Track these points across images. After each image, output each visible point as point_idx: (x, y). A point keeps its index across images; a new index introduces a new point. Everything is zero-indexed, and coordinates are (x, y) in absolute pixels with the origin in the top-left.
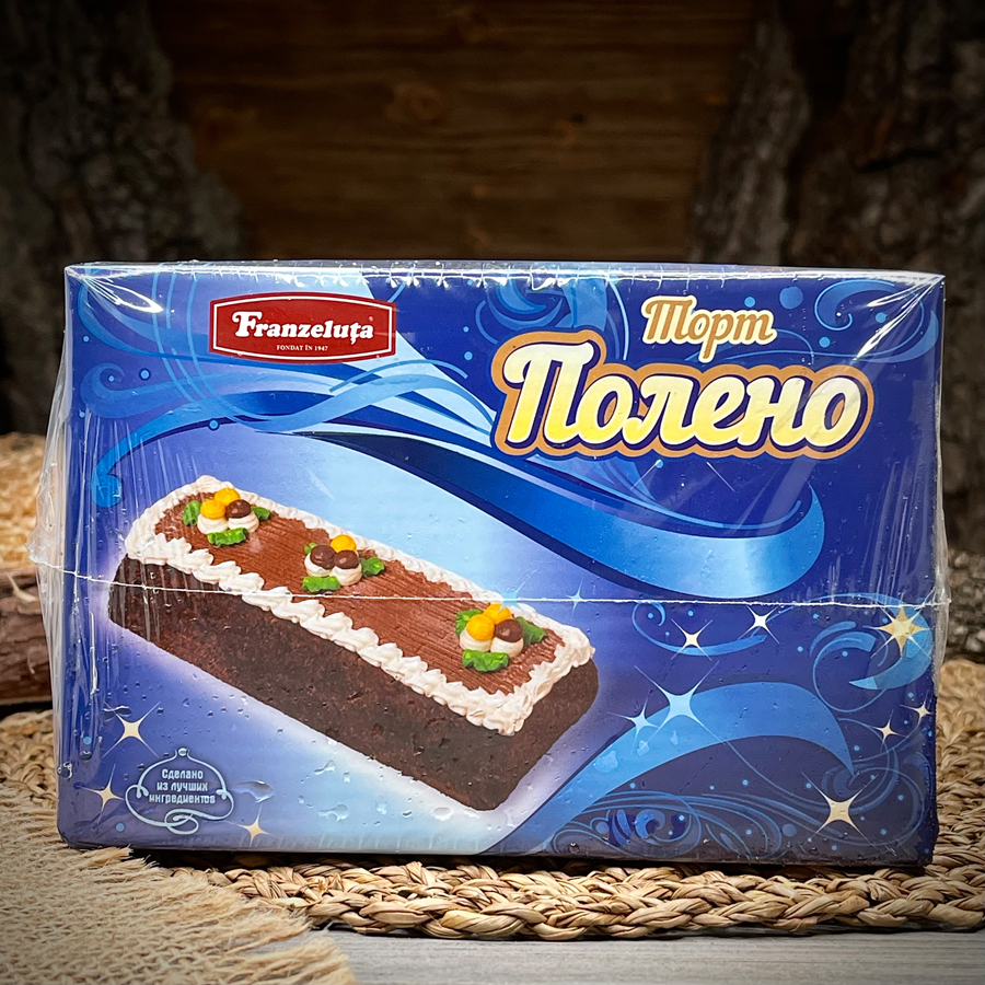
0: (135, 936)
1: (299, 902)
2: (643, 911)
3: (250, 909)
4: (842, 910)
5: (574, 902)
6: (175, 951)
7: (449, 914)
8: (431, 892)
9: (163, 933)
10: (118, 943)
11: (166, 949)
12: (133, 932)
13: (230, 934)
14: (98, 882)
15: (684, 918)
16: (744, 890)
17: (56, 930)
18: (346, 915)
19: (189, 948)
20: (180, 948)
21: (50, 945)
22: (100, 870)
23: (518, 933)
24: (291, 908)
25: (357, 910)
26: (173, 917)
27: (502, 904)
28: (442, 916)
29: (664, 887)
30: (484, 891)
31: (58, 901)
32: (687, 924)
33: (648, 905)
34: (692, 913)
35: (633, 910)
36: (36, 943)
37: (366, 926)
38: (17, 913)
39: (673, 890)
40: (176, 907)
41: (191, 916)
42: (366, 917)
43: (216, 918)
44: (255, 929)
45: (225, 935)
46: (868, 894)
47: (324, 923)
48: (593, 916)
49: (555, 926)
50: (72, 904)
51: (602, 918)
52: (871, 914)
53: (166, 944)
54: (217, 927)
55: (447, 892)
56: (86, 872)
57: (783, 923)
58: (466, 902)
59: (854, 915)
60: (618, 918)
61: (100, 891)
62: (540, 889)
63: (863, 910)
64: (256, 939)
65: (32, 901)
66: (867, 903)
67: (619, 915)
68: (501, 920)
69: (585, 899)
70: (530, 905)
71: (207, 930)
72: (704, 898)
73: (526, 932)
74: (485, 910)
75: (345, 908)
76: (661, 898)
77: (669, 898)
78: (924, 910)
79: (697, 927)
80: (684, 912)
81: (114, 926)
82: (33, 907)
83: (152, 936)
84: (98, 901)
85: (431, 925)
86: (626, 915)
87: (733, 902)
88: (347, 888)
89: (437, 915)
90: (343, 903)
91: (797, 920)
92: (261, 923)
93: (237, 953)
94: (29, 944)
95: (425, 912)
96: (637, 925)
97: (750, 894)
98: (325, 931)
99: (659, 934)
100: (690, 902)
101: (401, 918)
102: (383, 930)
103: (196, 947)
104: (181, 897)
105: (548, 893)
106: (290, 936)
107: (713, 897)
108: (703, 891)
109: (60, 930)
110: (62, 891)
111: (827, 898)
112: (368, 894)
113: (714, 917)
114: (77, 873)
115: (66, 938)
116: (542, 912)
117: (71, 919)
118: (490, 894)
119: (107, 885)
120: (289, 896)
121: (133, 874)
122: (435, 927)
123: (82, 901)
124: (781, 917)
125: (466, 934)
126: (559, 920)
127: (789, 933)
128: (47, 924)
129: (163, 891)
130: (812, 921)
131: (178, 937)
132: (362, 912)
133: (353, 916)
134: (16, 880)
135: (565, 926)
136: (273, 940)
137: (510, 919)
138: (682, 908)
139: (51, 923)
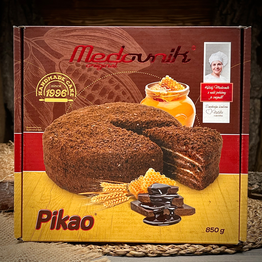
0: (69, 257)
1: (101, 250)
2: (168, 251)
3: (90, 252)
4: (207, 250)
5: (155, 249)
6: (77, 260)
7: (131, 252)
8: (127, 248)
9: (74, 257)
10: (66, 258)
11: (75, 260)
12: (68, 256)
13: (87, 257)
14: (59, 247)
15: (177, 252)
16: (188, 246)
17: (53, 256)
18: (110, 253)
19: (80, 259)
20: (78, 259)
21: (52, 259)
22: (59, 245)
23: (144, 255)
24: (99, 251)
25: (112, 251)
26: (76, 253)
27: (141, 250)
28: (129, 252)
29: (172, 246)
30: (137, 247)
31: (52, 251)
32: (177, 253)
33: (169, 250)
34: (178, 251)
35: (167, 251)
36: (50, 258)
37: (114, 254)
38: (44, 253)
39: (174, 247)
40: (76, 252)
41: (79, 253)
42: (114, 253)
43: (84, 254)
44: (92, 255)
45: (86, 257)
46: (213, 247)
47: (106, 254)
48: (159, 252)
49: (151, 254)
50: (55, 251)
51: (161, 252)
52: (213, 251)
53: (75, 259)
54: (85, 255)
55: (130, 247)
56: (56, 245)
57: (196, 253)
58: (134, 250)
59: (210, 251)
60: (163, 252)
61: (59, 249)
62: (148, 247)
63: (212, 250)
64: (92, 258)
65: (47, 251)
66: (212, 249)
67: (164, 252)
68: (141, 253)
69: (157, 249)
70: (146, 250)
71: (82, 256)
72: (180, 248)
73: (146, 255)
74: (138, 251)
75: (110, 251)
76: (172, 248)
77: (174, 248)
78: (223, 250)
79: (179, 254)
80: (176, 251)
81: (64, 255)
82: (47, 252)
83: (72, 257)
84: (60, 251)
85: (127, 254)
86: (165, 252)
87: (186, 249)
88: (110, 247)
89: (128, 252)
90: (109, 250)
91: (199, 252)
92: (93, 254)
93: (89, 260)
94: (48, 259)
95: (126, 252)
96: (167, 254)
97: (189, 247)
98: (106, 256)
99: (172, 255)
100: (178, 249)
101: (121, 253)
102: (118, 255)
103: (81, 259)
104: (76, 250)
105: (149, 248)
106: (99, 257)
107: (182, 248)
108: (180, 247)
109: (54, 256)
110: (52, 249)
111: (204, 248)
112: (114, 248)
113: (182, 252)
114: (54, 246)
115: (55, 258)
116: (149, 251)
117: (55, 254)
118: (138, 248)
119: (61, 248)
120: (98, 249)
121: (66, 246)
122: (128, 255)
123: (57, 251)
124: (196, 252)
125: (134, 256)
126: (152, 253)
127: (197, 255)
128: (51, 255)
129: (73, 249)
130: (202, 252)
131: (77, 257)
132: (114, 252)
133: (112, 253)
134: (43, 247)
135: (153, 254)
136: (96, 258)
137: (143, 253)
138: (176, 250)
139: (52, 255)
